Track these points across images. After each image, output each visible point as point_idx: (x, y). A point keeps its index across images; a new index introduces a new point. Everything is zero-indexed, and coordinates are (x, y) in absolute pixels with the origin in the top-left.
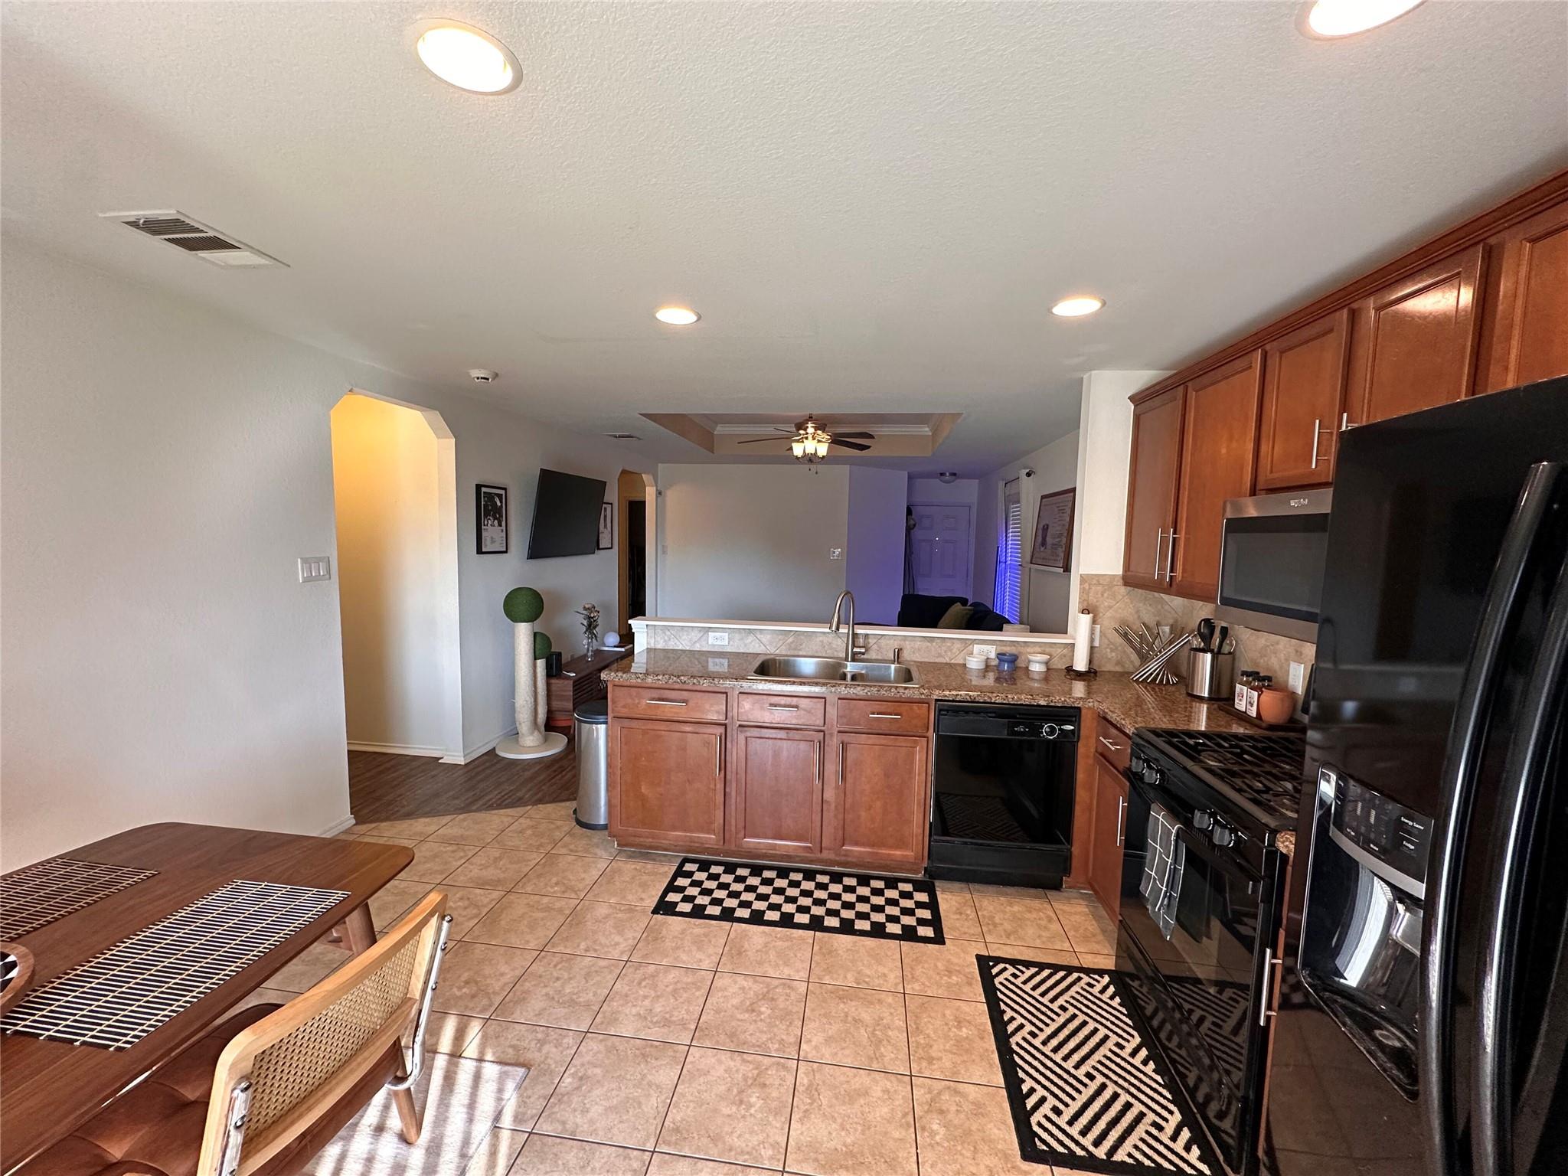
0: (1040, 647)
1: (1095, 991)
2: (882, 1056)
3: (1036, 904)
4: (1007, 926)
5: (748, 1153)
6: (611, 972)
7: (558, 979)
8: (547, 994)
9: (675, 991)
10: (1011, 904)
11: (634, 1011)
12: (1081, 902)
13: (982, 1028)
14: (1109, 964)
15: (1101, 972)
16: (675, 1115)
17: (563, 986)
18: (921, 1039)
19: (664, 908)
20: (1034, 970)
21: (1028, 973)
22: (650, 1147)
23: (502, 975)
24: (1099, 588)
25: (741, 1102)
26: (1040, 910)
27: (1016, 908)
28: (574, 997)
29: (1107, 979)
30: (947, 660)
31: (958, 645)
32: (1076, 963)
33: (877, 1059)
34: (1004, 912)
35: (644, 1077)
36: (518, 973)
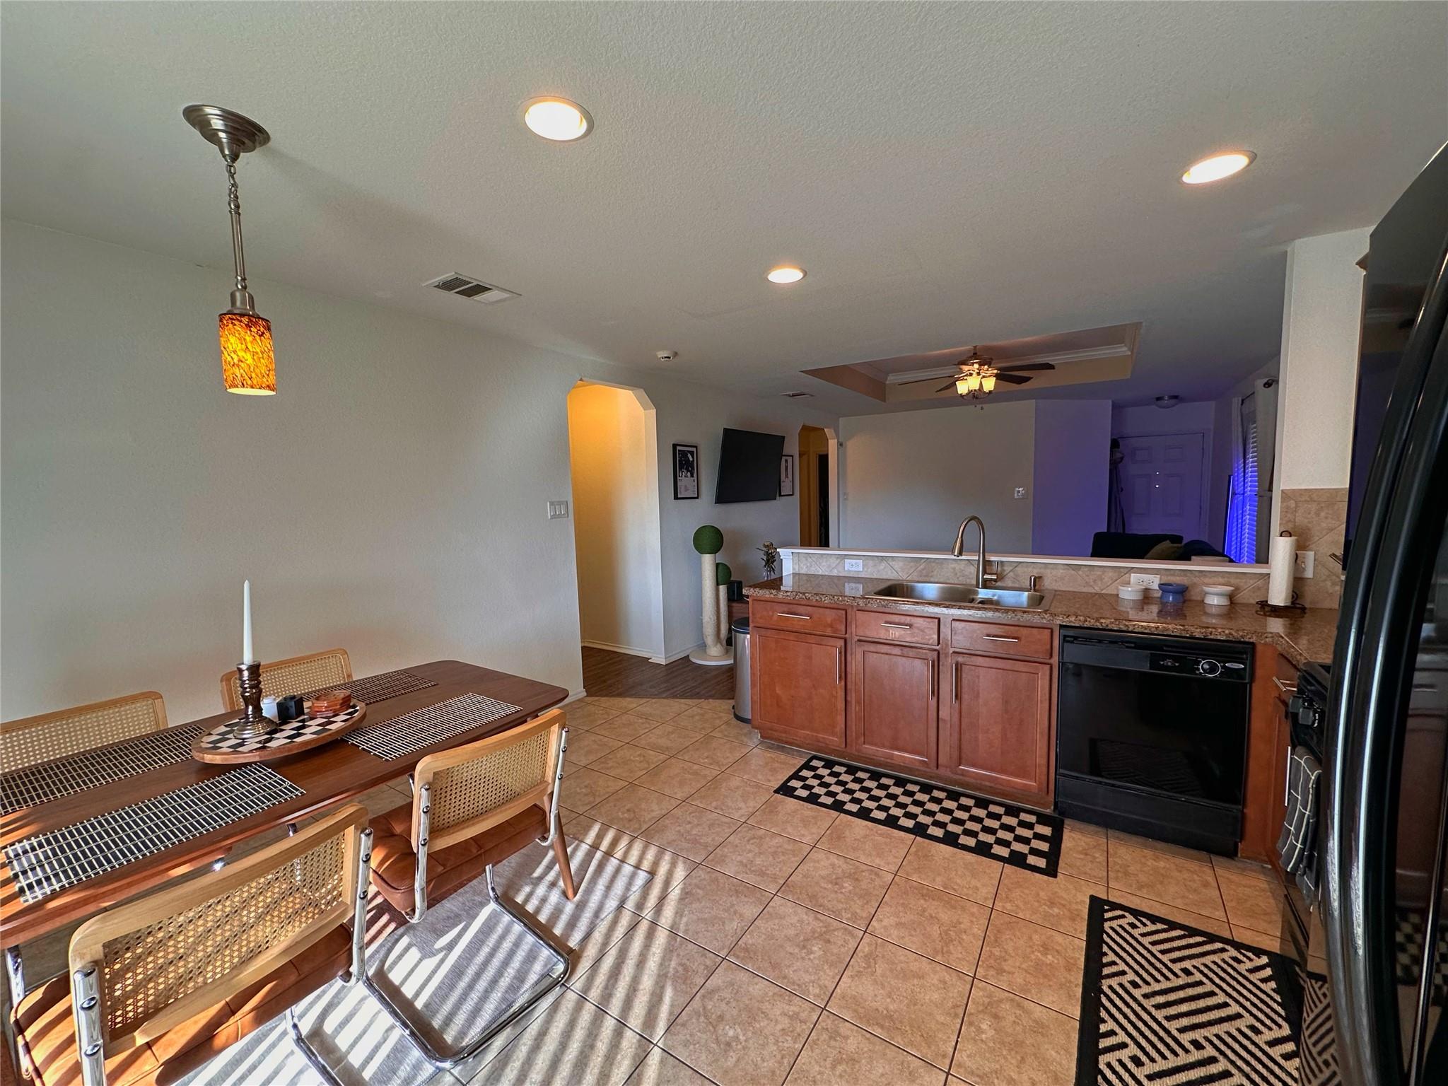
0: (1223, 577)
1: (1242, 968)
2: (949, 952)
3: (1193, 865)
4: (1143, 878)
5: (798, 985)
6: (729, 827)
7: (689, 823)
8: (679, 831)
9: (775, 852)
10: (1156, 859)
11: (739, 858)
12: (1262, 877)
13: (1072, 961)
14: (1274, 946)
15: (1259, 952)
16: (748, 939)
17: (692, 828)
18: (997, 952)
19: (786, 790)
20: (1160, 926)
21: (1151, 927)
22: (723, 954)
23: (652, 811)
24: (1314, 507)
25: (804, 947)
26: (1194, 872)
27: (1162, 864)
28: (698, 838)
29: (1264, 960)
30: (1097, 589)
31: (1110, 574)
32: (1227, 935)
33: (943, 953)
34: (1144, 864)
35: (733, 905)
36: (664, 812)
